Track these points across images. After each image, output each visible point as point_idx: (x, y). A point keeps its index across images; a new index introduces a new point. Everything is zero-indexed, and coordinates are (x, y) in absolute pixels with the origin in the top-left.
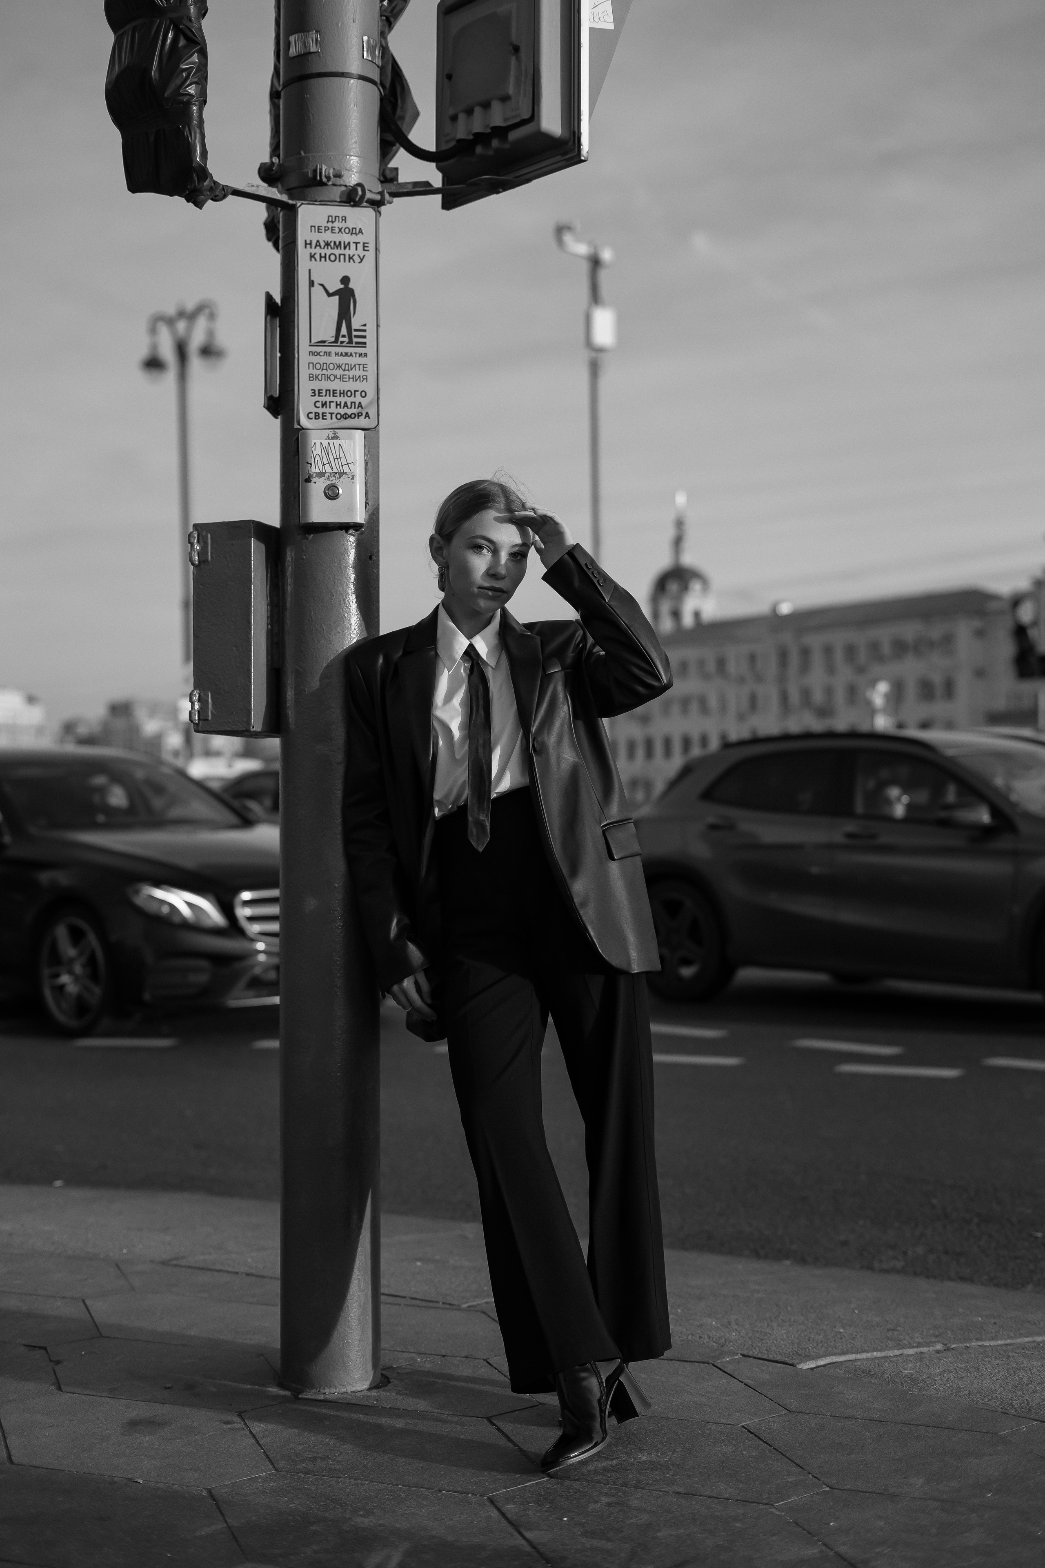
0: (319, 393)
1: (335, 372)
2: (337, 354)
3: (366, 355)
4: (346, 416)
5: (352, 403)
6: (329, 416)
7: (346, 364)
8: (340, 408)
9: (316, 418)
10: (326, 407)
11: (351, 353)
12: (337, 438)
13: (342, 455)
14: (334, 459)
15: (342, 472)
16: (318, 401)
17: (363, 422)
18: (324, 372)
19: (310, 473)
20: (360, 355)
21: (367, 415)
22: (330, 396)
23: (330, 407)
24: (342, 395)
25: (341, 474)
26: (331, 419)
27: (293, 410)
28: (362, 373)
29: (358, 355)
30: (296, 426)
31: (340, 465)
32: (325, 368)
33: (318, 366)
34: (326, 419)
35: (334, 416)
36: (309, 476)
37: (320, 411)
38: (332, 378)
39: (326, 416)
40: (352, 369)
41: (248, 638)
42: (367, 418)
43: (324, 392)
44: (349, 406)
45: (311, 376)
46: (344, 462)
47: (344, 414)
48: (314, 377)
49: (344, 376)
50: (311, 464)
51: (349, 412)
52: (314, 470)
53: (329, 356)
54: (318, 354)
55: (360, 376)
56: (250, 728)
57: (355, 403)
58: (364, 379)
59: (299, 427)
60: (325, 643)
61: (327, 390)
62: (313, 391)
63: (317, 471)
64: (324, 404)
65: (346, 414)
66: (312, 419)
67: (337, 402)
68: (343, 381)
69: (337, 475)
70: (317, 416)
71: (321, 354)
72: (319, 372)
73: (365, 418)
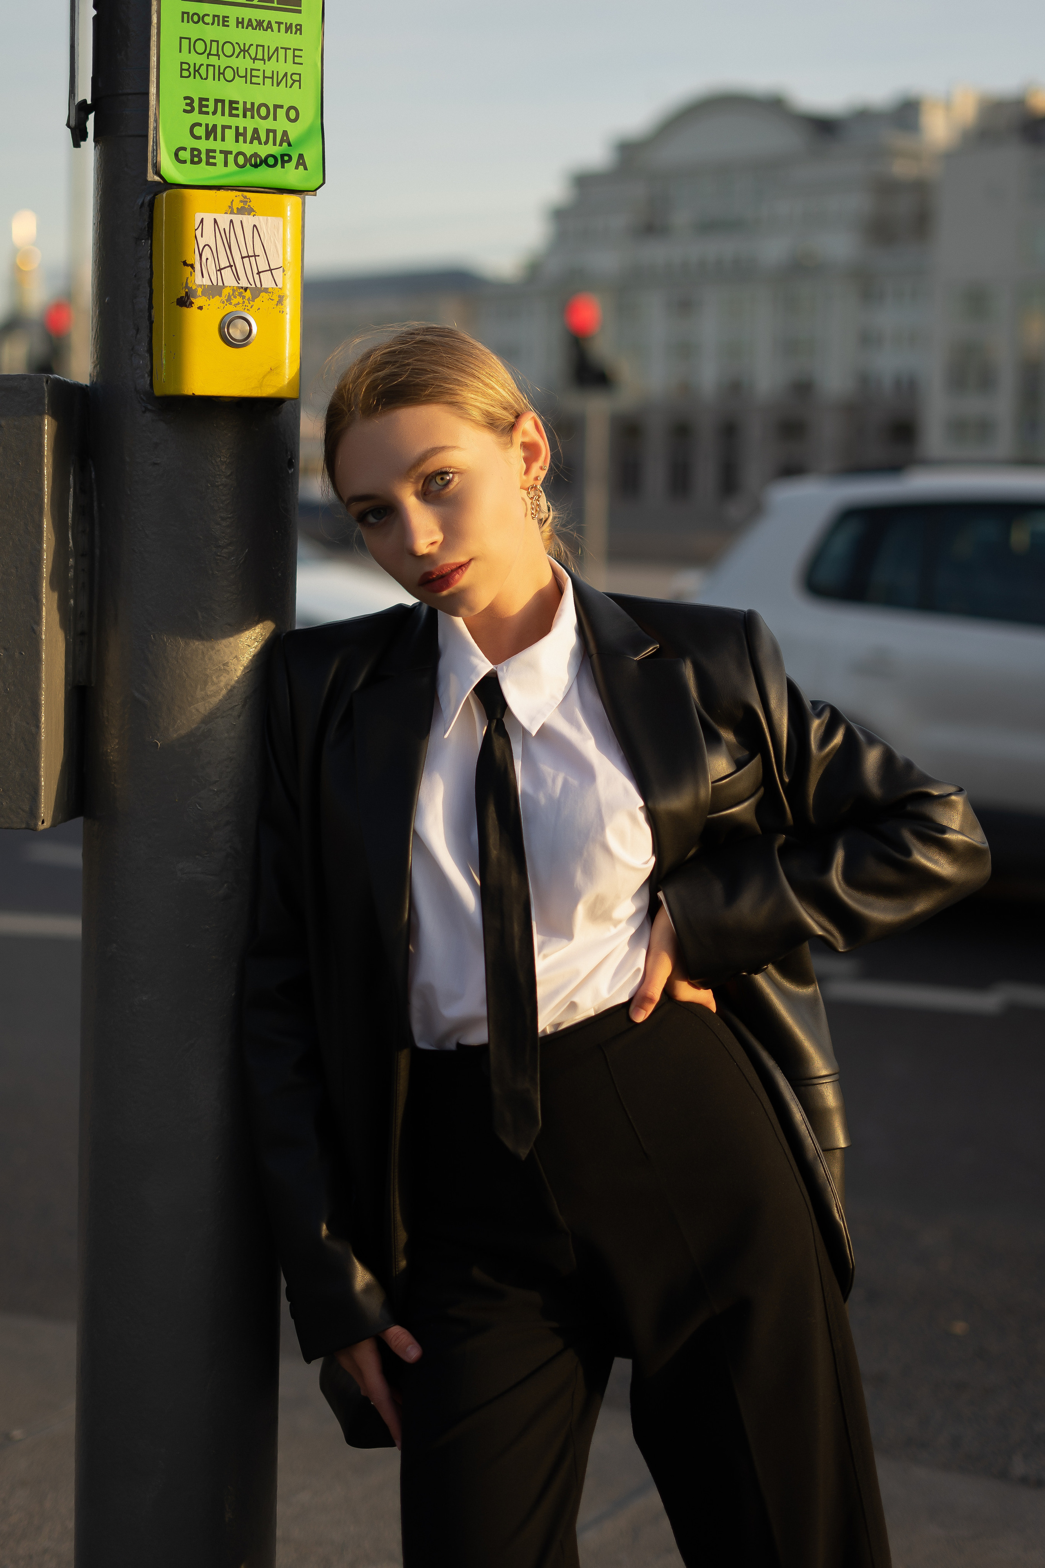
0: (201, 106)
1: (234, 62)
2: (239, 23)
3: (299, 29)
4: (258, 162)
5: (268, 131)
6: (220, 158)
7: (257, 46)
8: (245, 142)
9: (192, 162)
10: (215, 139)
11: (269, 22)
12: (250, 211)
13: (259, 251)
14: (242, 258)
15: (259, 285)
16: (200, 125)
17: (290, 176)
18: (213, 60)
19: (190, 285)
20: (288, 28)
21: (301, 161)
22: (223, 114)
23: (223, 139)
24: (249, 114)
25: (257, 292)
26: (226, 165)
27: (146, 136)
28: (290, 68)
29: (283, 27)
30: (152, 177)
31: (255, 271)
32: (214, 51)
33: (200, 47)
34: (215, 164)
35: (231, 158)
36: (187, 293)
37: (203, 145)
38: (229, 74)
39: (214, 158)
40: (269, 59)
41: (34, 631)
42: (301, 167)
43: (211, 104)
44: (263, 139)
45: (185, 66)
46: (263, 266)
47: (251, 156)
48: (192, 70)
49: (254, 73)
50: (192, 266)
51: (263, 151)
52: (199, 280)
53: (224, 25)
54: (201, 19)
55: (286, 74)
56: (36, 824)
57: (274, 132)
58: (294, 81)
59: (157, 178)
60: (201, 647)
61: (217, 101)
62: (189, 101)
63: (206, 281)
64: (211, 132)
65: (255, 155)
66: (185, 162)
67: (237, 128)
68: (251, 83)
69: (248, 294)
70: (195, 157)
71: (207, 19)
72: (203, 60)
73: (297, 168)
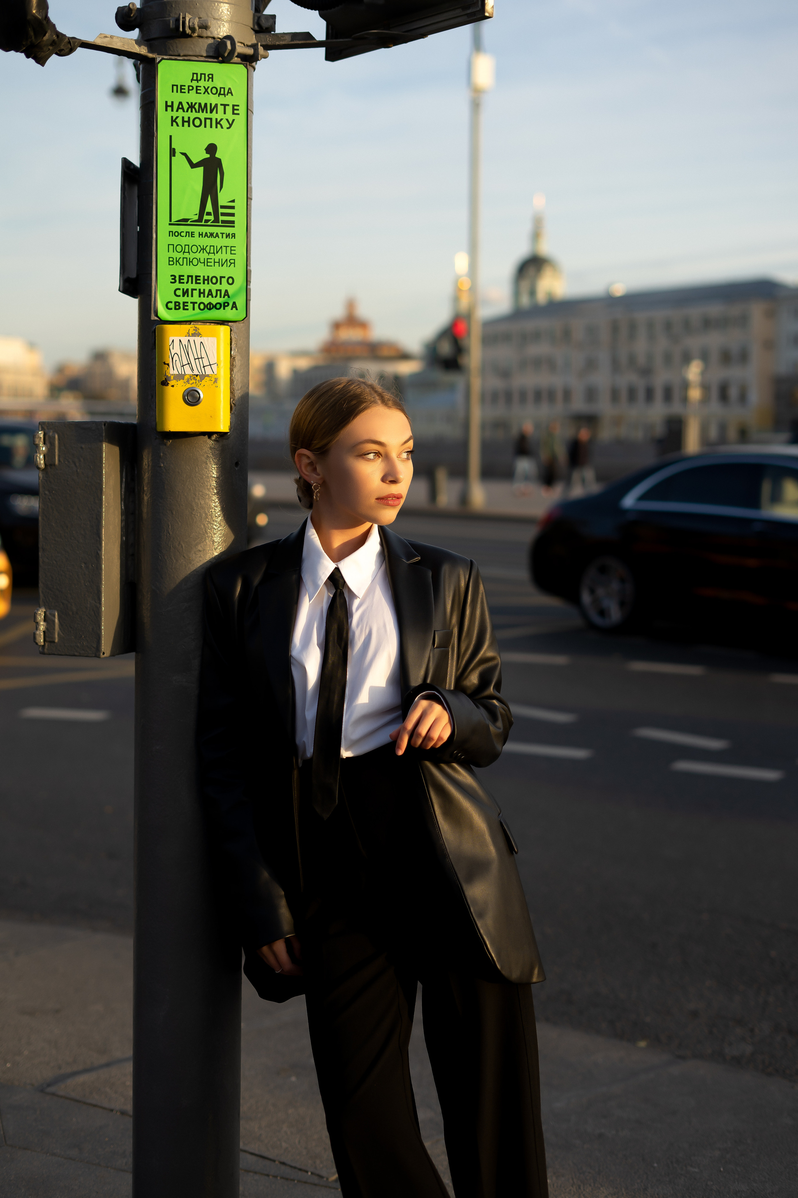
0: (180, 279)
1: (198, 255)
2: (200, 235)
3: (234, 236)
4: (210, 307)
5: (217, 291)
6: (190, 306)
7: (210, 246)
8: (204, 296)
9: (175, 309)
10: (188, 296)
11: (217, 234)
12: (199, 335)
13: (204, 355)
14: (195, 359)
15: (204, 373)
16: (179, 289)
17: (228, 314)
18: (186, 255)
19: (167, 374)
20: (228, 236)
21: (234, 306)
22: (192, 283)
23: (192, 296)
24: (206, 282)
25: (203, 377)
26: (194, 309)
27: (151, 295)
28: (229, 257)
29: (224, 236)
30: (153, 318)
31: (202, 366)
32: (187, 250)
33: (179, 249)
34: (187, 309)
35: (196, 306)
36: (165, 378)
37: (181, 300)
38: (195, 261)
39: (187, 306)
40: (217, 252)
41: (98, 554)
42: (234, 309)
43: (185, 278)
44: (214, 294)
45: (171, 259)
46: (206, 363)
47: (208, 304)
48: (175, 261)
49: (209, 260)
50: (168, 365)
51: (214, 301)
52: (172, 372)
53: (192, 237)
54: (179, 234)
55: (227, 260)
56: (100, 655)
57: (220, 291)
58: (231, 263)
59: (156, 318)
60: (184, 562)
61: (188, 276)
62: (173, 277)
63: (176, 372)
64: (185, 293)
65: (210, 303)
66: (171, 309)
67: (200, 290)
68: (207, 266)
69: (198, 378)
70: (177, 306)
71: (182, 234)
72: (181, 255)
73: (232, 309)
